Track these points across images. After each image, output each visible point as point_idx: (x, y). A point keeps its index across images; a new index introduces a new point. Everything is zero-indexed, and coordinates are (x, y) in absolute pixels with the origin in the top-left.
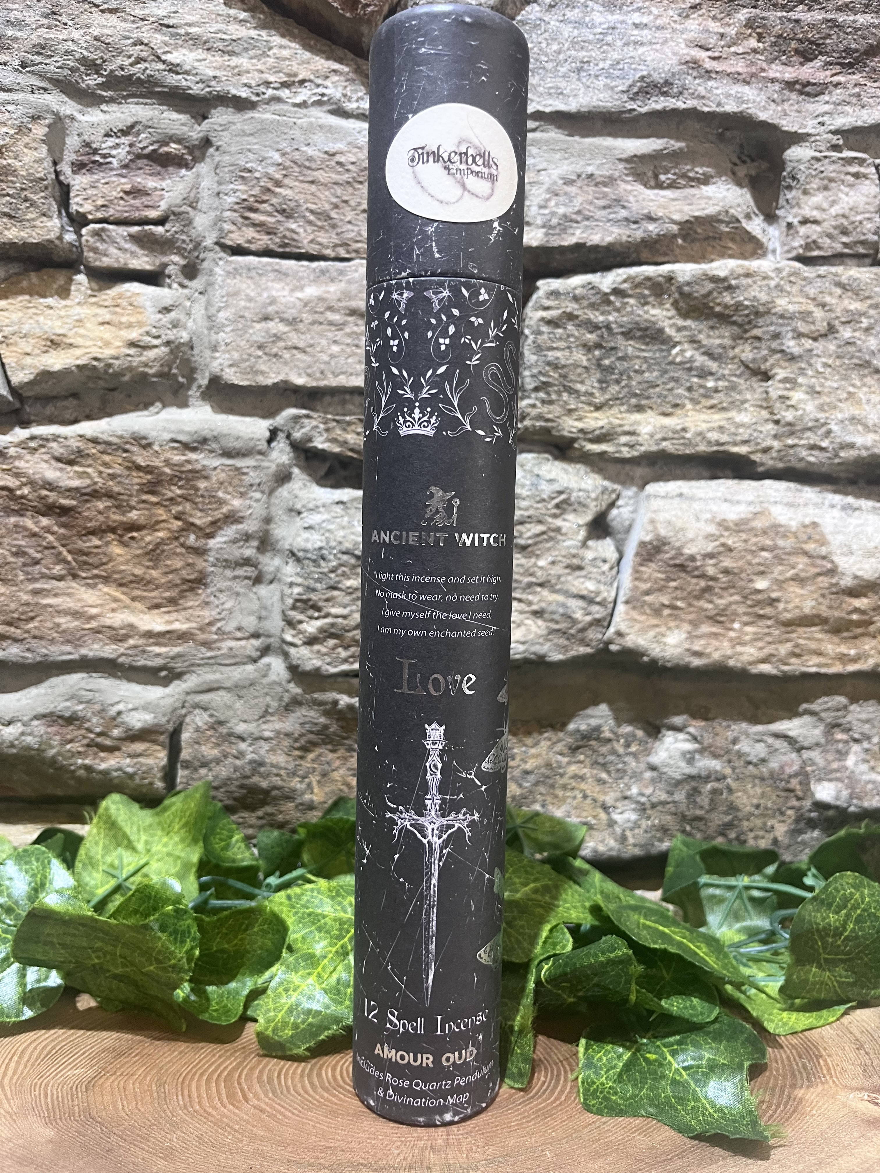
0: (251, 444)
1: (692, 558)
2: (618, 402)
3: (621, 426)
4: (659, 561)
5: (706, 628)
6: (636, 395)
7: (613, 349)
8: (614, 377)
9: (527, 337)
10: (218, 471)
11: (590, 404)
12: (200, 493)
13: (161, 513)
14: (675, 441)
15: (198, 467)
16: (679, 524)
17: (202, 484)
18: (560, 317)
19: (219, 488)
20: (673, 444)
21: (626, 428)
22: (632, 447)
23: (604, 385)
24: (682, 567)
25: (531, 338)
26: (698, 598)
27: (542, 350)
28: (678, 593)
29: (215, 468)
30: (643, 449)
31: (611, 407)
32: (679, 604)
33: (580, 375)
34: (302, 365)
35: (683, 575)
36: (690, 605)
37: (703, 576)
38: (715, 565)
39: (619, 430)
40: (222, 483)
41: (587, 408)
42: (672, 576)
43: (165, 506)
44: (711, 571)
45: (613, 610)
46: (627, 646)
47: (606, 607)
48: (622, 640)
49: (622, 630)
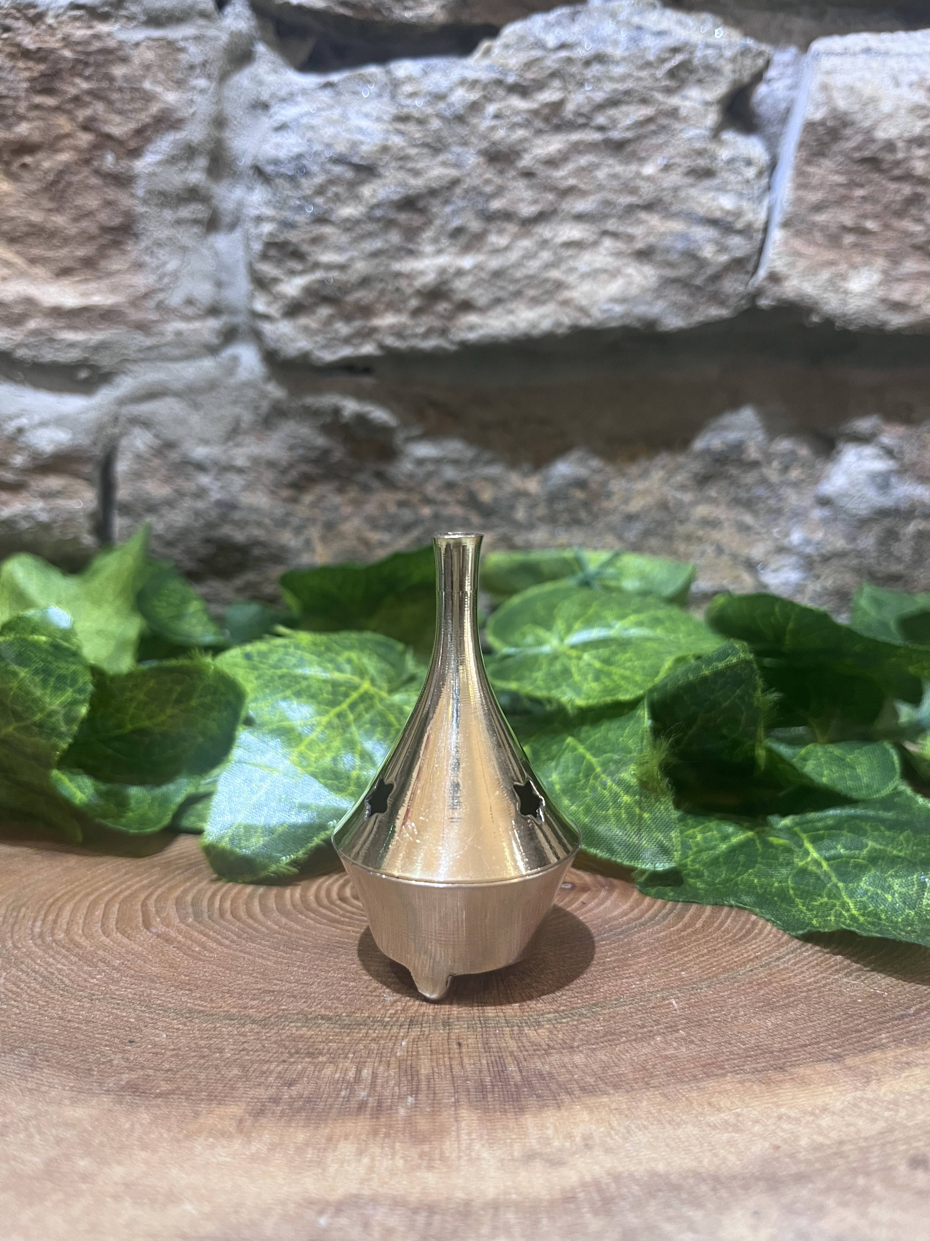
1: (890, 146)
4: (836, 153)
10: (142, 48)
15: (112, 43)
16: (867, 90)
17: (119, 71)
19: (144, 77)
24: (873, 163)
28: (868, 207)
29: (137, 45)
35: (875, 176)
37: (907, 177)
44: (919, 167)
45: (763, 241)
46: (784, 297)
47: (751, 238)
48: (776, 288)
49: (778, 269)
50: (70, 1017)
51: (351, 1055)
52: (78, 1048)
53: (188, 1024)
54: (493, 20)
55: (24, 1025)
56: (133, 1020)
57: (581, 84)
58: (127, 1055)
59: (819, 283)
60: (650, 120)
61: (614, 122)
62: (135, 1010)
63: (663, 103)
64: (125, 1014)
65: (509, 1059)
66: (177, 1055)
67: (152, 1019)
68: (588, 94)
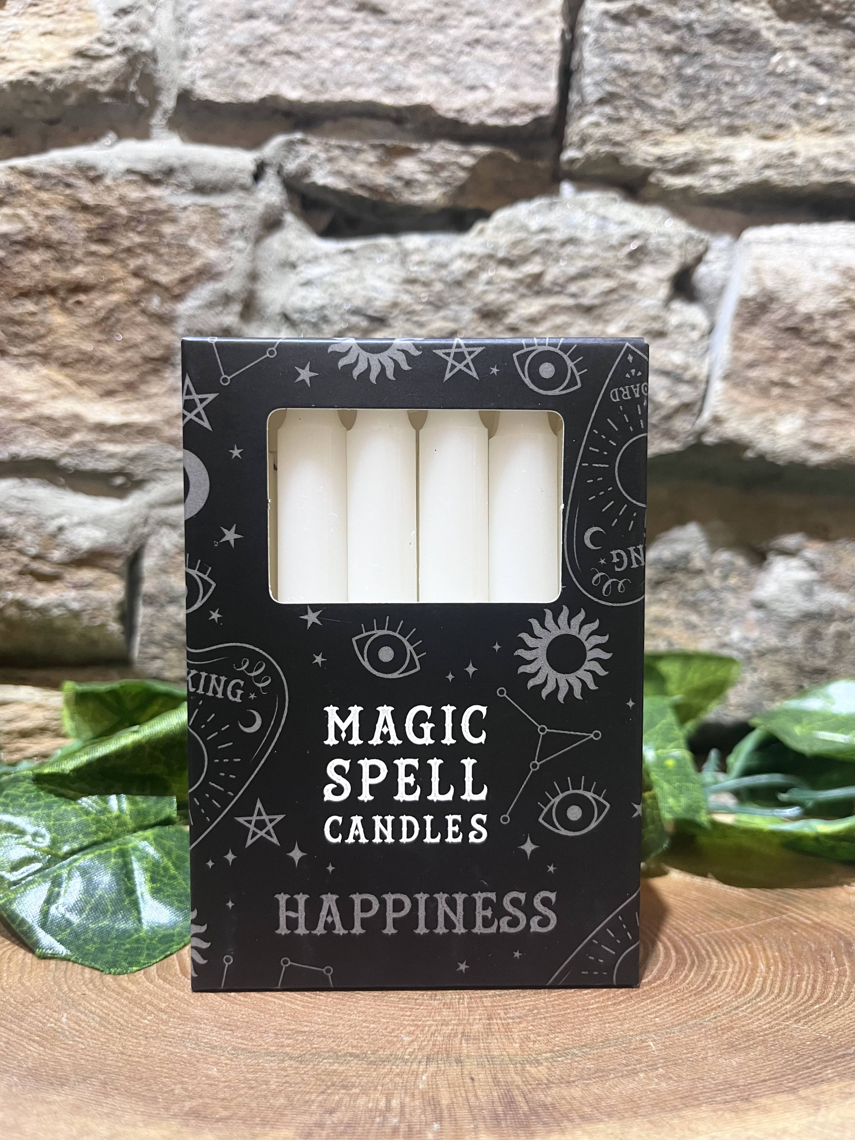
0: (231, 176)
1: (809, 318)
2: (705, 123)
3: (710, 152)
4: (764, 323)
5: (827, 413)
6: (728, 114)
7: (697, 54)
8: (701, 90)
9: (586, 35)
10: (188, 213)
11: (668, 125)
12: (165, 241)
13: (116, 269)
14: (782, 170)
15: (162, 206)
16: (790, 273)
17: (168, 229)
18: (629, 11)
19: (189, 236)
20: (779, 174)
21: (718, 155)
22: (724, 178)
23: (687, 101)
24: (795, 331)
25: (592, 36)
26: (817, 372)
27: (606, 52)
28: (792, 367)
29: (185, 208)
30: (739, 180)
31: (696, 128)
32: (793, 380)
33: (656, 86)
34: (297, 75)
35: (796, 342)
36: (806, 382)
37: (823, 343)
38: (838, 328)
39: (708, 157)
40: (193, 228)
41: (665, 130)
42: (781, 343)
43: (122, 261)
44: (833, 335)
45: (706, 391)
46: (725, 436)
47: (696, 387)
48: (718, 429)
49: (719, 414)
50: (130, 1052)
51: (380, 1088)
52: (141, 1079)
53: (234, 1059)
54: (485, 206)
55: (90, 1059)
56: (185, 1056)
57: (557, 260)
58: (185, 1086)
59: (753, 426)
60: (612, 291)
61: (584, 292)
62: (187, 1047)
63: (624, 279)
64: (177, 1051)
65: (516, 1092)
66: (229, 1087)
67: (202, 1055)
68: (563, 268)
